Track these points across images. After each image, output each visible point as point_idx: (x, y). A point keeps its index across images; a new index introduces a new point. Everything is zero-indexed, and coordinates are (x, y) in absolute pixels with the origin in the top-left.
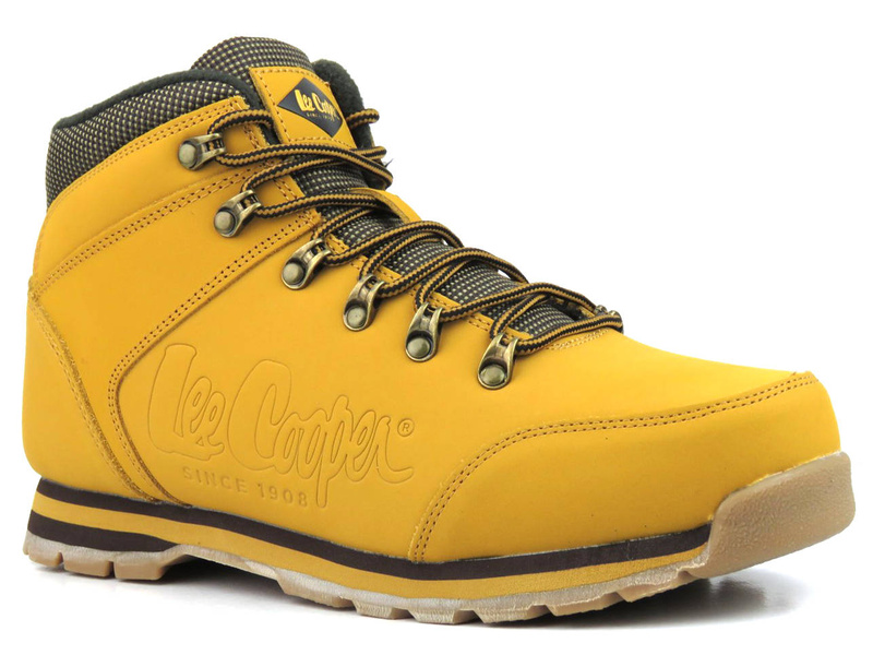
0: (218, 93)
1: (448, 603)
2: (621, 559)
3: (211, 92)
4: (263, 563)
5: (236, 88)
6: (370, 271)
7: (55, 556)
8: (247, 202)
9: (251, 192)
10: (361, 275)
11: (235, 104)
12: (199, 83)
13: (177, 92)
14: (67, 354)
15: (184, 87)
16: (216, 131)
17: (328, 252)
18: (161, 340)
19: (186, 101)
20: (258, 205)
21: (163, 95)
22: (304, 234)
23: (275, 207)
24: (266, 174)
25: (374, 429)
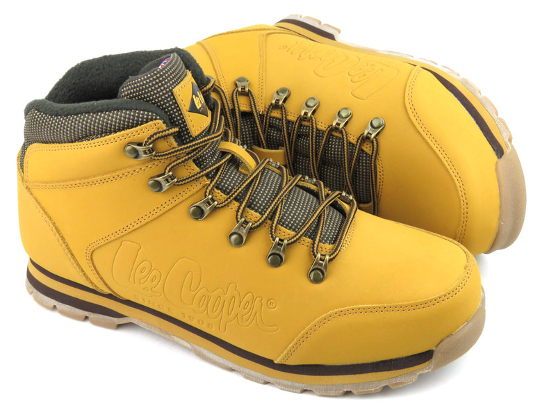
0: (147, 119)
2: (389, 369)
3: (142, 118)
4: (182, 339)
5: (157, 115)
6: (241, 217)
8: (169, 179)
10: (237, 218)
11: (158, 125)
12: (135, 112)
13: (121, 116)
14: (56, 228)
15: (126, 114)
16: (150, 144)
17: (216, 203)
18: (119, 238)
19: (128, 122)
20: (176, 180)
21: (113, 117)
22: (200, 190)
23: (185, 180)
24: (179, 163)
25: (253, 303)
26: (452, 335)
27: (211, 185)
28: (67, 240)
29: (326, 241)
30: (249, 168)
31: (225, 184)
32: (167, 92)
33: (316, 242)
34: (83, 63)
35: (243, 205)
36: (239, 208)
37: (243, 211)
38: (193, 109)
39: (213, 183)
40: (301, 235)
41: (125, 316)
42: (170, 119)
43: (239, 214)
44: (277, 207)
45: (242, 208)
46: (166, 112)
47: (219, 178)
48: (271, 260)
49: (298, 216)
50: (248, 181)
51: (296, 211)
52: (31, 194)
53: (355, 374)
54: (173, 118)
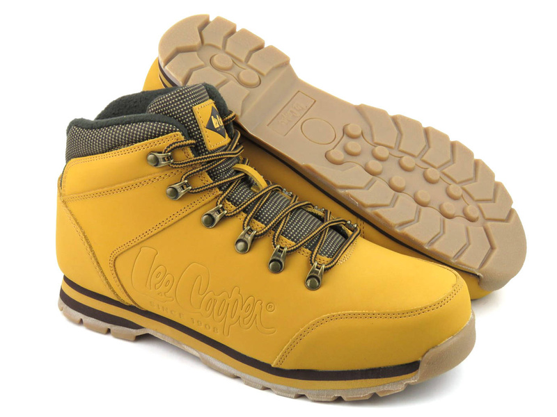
0: (168, 130)
1: (292, 389)
2: (377, 377)
3: (164, 129)
4: (191, 348)
5: (177, 127)
6: (248, 225)
7: (79, 319)
8: (185, 186)
9: (186, 181)
10: (244, 226)
11: (177, 136)
12: (158, 124)
13: (145, 127)
14: (85, 237)
15: (150, 125)
16: (168, 152)
17: (226, 212)
18: (139, 244)
19: (151, 133)
20: (190, 188)
21: (138, 128)
22: (212, 200)
23: (199, 188)
24: (195, 172)
25: (254, 306)
26: (437, 346)
27: (223, 196)
28: (94, 249)
29: (325, 255)
30: (260, 186)
31: (236, 197)
32: (187, 109)
33: (315, 253)
34: (124, 97)
35: (250, 216)
36: (246, 218)
37: (249, 220)
38: (210, 126)
39: (225, 195)
40: (301, 245)
41: (143, 328)
42: (189, 134)
43: (246, 223)
44: (282, 220)
45: (248, 218)
46: (186, 127)
47: (230, 191)
48: (272, 266)
49: (301, 231)
50: (257, 196)
51: (299, 227)
52: (67, 207)
53: (345, 380)
54: (191, 133)
